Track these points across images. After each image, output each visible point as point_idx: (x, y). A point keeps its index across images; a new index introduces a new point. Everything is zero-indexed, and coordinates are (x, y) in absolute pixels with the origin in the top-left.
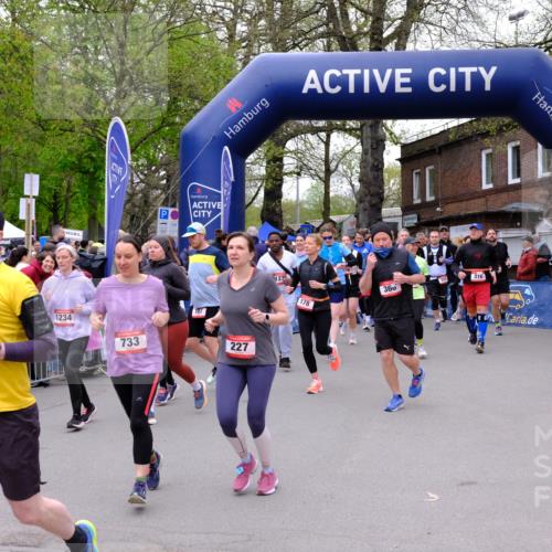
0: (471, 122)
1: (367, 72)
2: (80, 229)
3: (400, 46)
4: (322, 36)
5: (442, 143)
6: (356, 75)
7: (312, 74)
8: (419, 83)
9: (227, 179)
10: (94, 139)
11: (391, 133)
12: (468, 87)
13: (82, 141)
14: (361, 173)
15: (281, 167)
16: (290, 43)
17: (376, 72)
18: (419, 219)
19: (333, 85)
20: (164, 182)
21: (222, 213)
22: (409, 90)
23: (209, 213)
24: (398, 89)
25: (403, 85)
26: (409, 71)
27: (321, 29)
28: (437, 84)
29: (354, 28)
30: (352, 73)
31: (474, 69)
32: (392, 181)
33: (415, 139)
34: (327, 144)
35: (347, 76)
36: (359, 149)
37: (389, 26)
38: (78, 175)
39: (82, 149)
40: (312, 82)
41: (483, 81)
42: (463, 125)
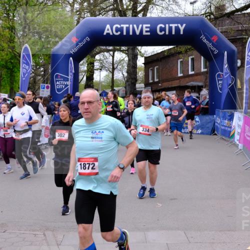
0: (174, 47)
1: (131, 26)
2: (6, 93)
3: (144, 15)
4: (111, 10)
5: (162, 56)
6: (127, 27)
7: (108, 26)
8: (153, 31)
9: (71, 72)
10: (13, 54)
11: (140, 52)
12: (173, 33)
13: (7, 55)
14: (127, 69)
15: (93, 66)
16: (97, 13)
17: (135, 26)
18: (151, 89)
19: (117, 32)
20: (43, 73)
21: (69, 86)
22: (149, 34)
23: (64, 87)
24: (144, 33)
25: (146, 32)
26: (149, 25)
27: (111, 7)
28: (161, 31)
29: (125, 7)
30: (125, 26)
31: (176, 25)
32: (140, 73)
33: (150, 55)
34: (113, 57)
35: (123, 28)
36: (127, 59)
37: (140, 6)
38: (5, 70)
39: (7, 59)
40: (108, 30)
41: (180, 30)
42: (171, 49)
